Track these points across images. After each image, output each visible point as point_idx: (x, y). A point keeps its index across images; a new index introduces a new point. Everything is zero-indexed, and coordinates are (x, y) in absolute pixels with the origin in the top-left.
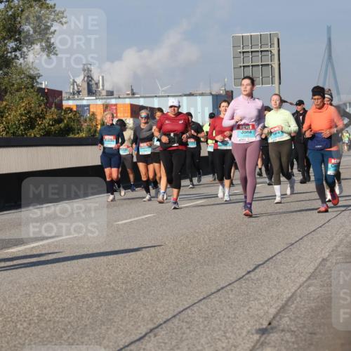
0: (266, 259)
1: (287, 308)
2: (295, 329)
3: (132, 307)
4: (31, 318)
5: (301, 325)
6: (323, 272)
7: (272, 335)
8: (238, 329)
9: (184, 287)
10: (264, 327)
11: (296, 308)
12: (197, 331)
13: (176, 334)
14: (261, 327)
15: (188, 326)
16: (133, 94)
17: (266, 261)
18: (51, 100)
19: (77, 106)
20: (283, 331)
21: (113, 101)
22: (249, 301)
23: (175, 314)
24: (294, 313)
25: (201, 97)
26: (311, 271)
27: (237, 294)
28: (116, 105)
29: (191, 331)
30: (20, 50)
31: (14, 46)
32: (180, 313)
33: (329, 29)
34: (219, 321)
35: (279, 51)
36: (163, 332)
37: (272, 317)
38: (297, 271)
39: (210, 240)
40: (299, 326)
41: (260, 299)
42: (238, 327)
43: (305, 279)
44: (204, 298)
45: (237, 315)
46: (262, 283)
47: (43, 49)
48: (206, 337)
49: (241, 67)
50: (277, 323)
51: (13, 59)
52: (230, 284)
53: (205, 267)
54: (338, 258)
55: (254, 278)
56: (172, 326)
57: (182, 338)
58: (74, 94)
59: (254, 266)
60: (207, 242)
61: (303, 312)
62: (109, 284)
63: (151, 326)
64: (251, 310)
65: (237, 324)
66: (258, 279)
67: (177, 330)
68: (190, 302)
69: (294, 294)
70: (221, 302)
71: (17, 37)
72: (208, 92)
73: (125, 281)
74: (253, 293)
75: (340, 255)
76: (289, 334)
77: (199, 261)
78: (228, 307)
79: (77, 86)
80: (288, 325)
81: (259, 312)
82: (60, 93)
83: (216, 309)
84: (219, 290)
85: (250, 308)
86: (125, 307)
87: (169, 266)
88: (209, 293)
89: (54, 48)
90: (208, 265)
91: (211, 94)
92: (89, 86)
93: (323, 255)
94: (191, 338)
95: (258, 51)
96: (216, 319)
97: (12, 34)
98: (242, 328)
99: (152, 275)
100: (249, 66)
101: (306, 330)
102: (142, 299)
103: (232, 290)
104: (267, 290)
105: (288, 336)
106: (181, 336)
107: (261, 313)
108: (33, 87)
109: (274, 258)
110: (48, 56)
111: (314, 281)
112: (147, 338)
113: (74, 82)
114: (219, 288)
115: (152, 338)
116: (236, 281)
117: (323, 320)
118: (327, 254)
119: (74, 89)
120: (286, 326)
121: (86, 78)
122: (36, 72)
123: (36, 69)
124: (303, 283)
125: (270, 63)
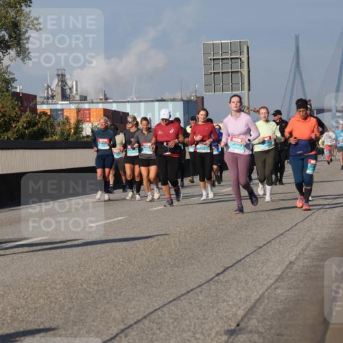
0: (235, 262)
1: (255, 309)
2: (263, 331)
3: (103, 308)
4: (4, 318)
5: (269, 327)
6: (290, 275)
7: (240, 336)
8: (207, 331)
9: (154, 289)
10: (233, 328)
11: (264, 309)
12: (167, 332)
13: (147, 334)
14: (229, 328)
15: (158, 327)
16: (106, 99)
17: (235, 264)
18: (25, 104)
19: (51, 110)
20: (251, 332)
21: (86, 106)
22: (218, 302)
23: (146, 315)
24: (261, 315)
25: (172, 102)
26: (279, 273)
27: (207, 295)
28: (89, 110)
29: (161, 332)
32: (151, 313)
33: (297, 38)
34: (188, 323)
35: (248, 58)
36: (134, 333)
37: (240, 318)
38: (265, 274)
39: (180, 242)
40: (266, 327)
41: (229, 301)
42: (207, 328)
43: (272, 282)
44: (174, 300)
45: (206, 316)
46: (230, 285)
47: (18, 54)
48: (176, 338)
49: (211, 73)
50: (245, 325)
52: (199, 286)
53: (175, 269)
54: (306, 261)
55: (224, 280)
56: (143, 327)
57: (152, 338)
58: (48, 98)
59: (224, 268)
60: (178, 245)
61: (271, 313)
62: (81, 285)
63: (122, 327)
64: (219, 312)
65: (206, 325)
66: (226, 282)
67: (148, 331)
68: (161, 303)
69: (262, 296)
70: (190, 303)
72: (180, 97)
73: (97, 283)
74: (222, 295)
75: (306, 259)
76: (256, 335)
77: (169, 263)
78: (198, 309)
79: (52, 90)
80: (256, 327)
81: (227, 314)
82: (34, 97)
83: (185, 311)
84: (188, 292)
85: (219, 309)
86: (97, 308)
87: (140, 267)
88: (179, 295)
89: (29, 53)
90: (178, 267)
91: (182, 100)
92: (63, 91)
93: (290, 259)
94: (162, 339)
95: (228, 59)
96: (185, 320)
98: (211, 329)
99: (123, 276)
100: (219, 73)
101: (273, 331)
102: (113, 300)
103: (201, 292)
104: (236, 292)
105: (256, 337)
106: (151, 336)
107: (230, 314)
108: (8, 91)
109: (243, 261)
110: (23, 60)
111: (282, 284)
112: (117, 338)
113: (49, 86)
114: (189, 289)
115: (123, 339)
116: (206, 283)
117: (290, 322)
118: (295, 257)
119: (48, 93)
120: (254, 328)
121: (60, 83)
122: (11, 76)
123: (10, 73)
124: (271, 286)
125: (239, 70)
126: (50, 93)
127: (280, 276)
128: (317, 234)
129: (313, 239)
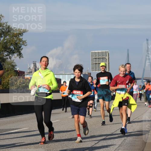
6: (124, 144)
18: (20, 75)
26: (120, 143)
30: (9, 56)
31: (7, 54)
33: (128, 50)
35: (109, 58)
47: (18, 55)
49: (94, 64)
51: (6, 59)
58: (29, 73)
59: (98, 141)
71: (8, 50)
73: (47, 146)
79: (31, 70)
82: (24, 72)
89: (22, 55)
92: (35, 70)
95: (101, 58)
97: (6, 49)
100: (97, 64)
108: (13, 70)
110: (20, 58)
111: (121, 148)
113: (30, 68)
119: (29, 71)
121: (34, 67)
122: (15, 64)
124: (117, 148)
126: (30, 71)
127: (121, 144)
128: (135, 128)
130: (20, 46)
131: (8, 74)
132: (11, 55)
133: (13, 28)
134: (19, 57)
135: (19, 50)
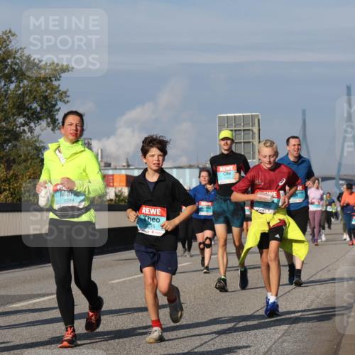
6: (296, 329)
16: (129, 166)
17: (245, 319)
21: (110, 172)
25: (189, 170)
26: (286, 328)
27: (219, 348)
28: (113, 175)
30: (27, 125)
31: (23, 122)
33: (304, 112)
35: (259, 130)
39: (195, 299)
41: (239, 353)
43: (279, 336)
46: (241, 338)
47: (48, 125)
51: (21, 133)
52: (212, 339)
59: (235, 323)
60: (192, 301)
66: (237, 335)
69: (269, 349)
71: (25, 113)
72: (196, 165)
84: (202, 345)
91: (198, 167)
95: (240, 130)
97: (21, 111)
108: (39, 157)
110: (53, 130)
111: (288, 337)
122: (42, 145)
123: (41, 142)
124: (278, 340)
125: (251, 140)
128: (321, 292)
129: (317, 297)
130: (54, 103)
131: (27, 168)
132: (32, 125)
133: (36, 61)
134: (51, 128)
135: (51, 111)
